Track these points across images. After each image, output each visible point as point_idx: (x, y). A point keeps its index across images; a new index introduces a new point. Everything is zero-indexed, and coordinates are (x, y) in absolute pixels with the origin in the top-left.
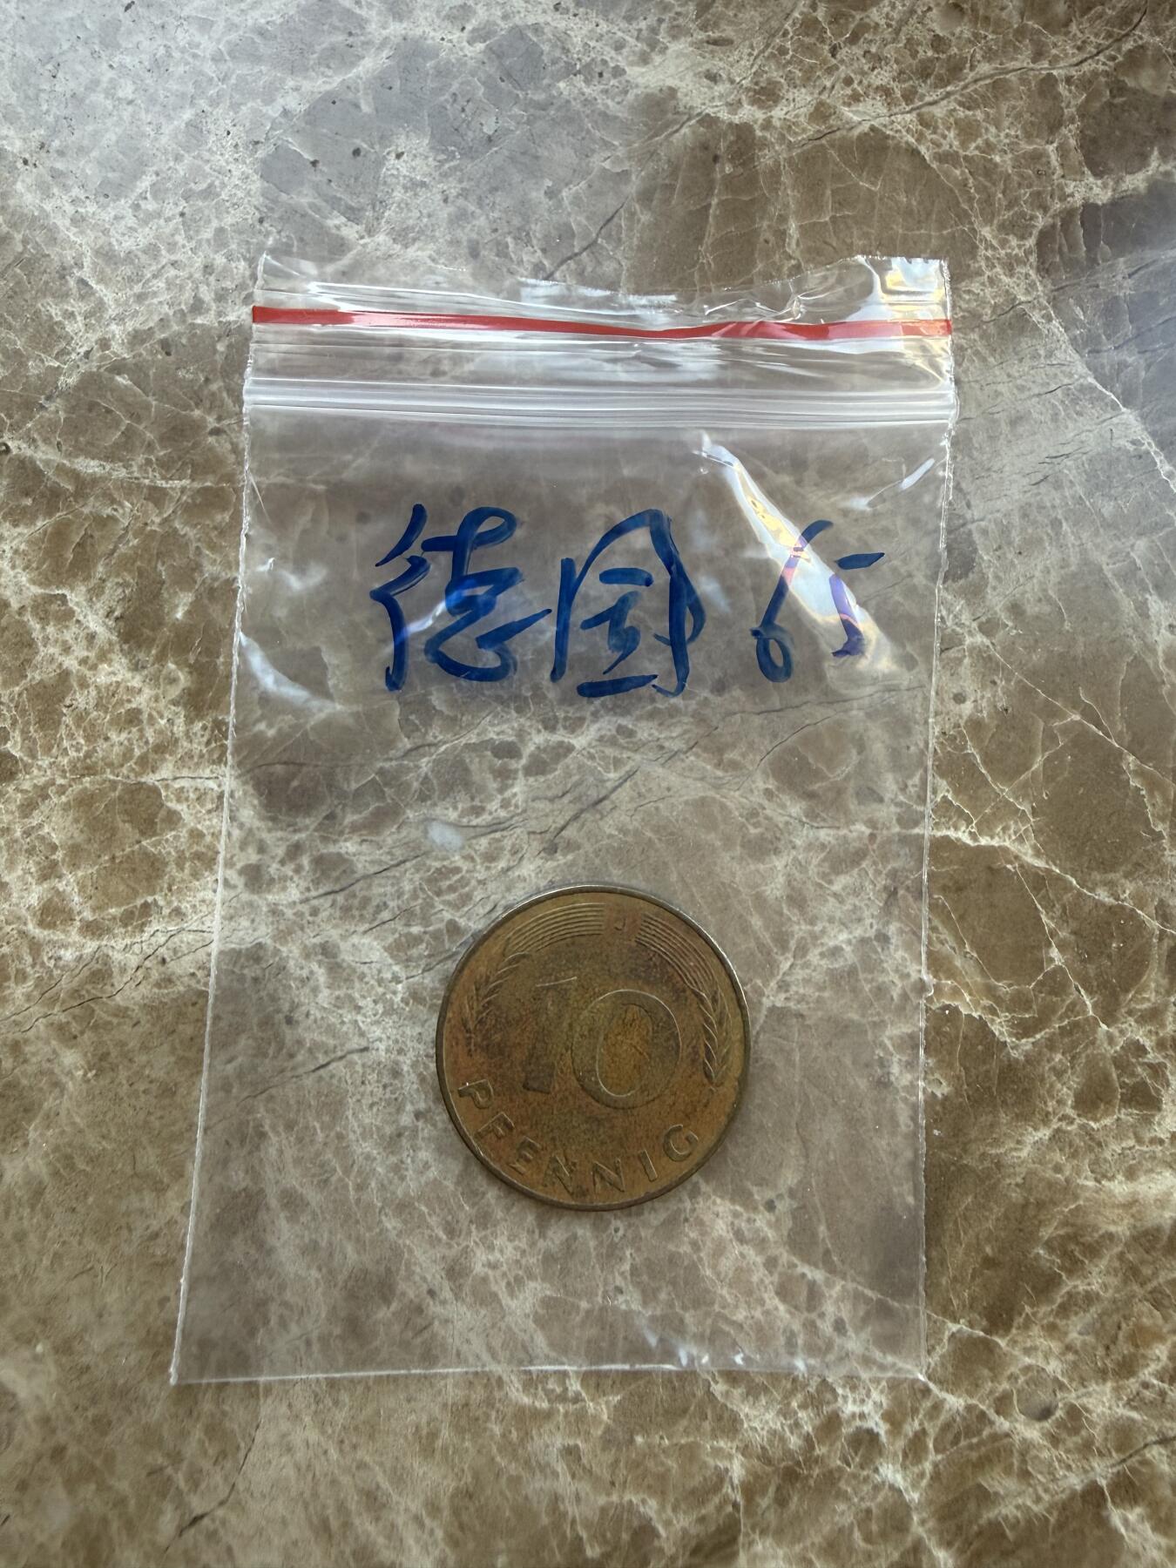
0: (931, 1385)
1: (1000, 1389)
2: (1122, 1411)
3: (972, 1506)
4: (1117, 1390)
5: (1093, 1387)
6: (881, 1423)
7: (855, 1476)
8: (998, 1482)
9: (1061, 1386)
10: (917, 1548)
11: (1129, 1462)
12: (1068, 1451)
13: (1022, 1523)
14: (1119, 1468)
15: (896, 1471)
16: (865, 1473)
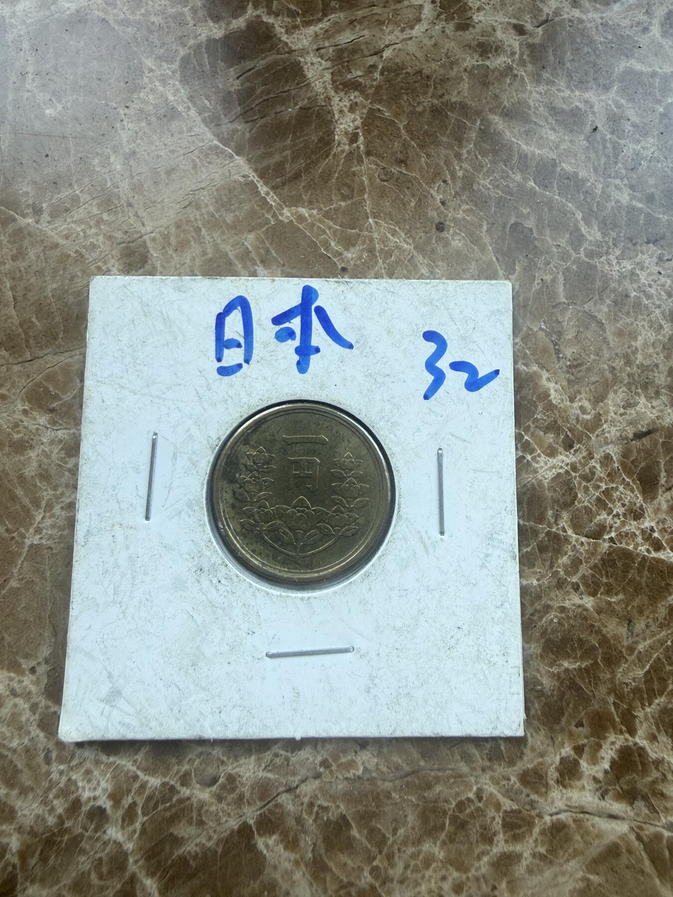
0: (139, 773)
1: (183, 769)
2: (261, 774)
3: (167, 848)
4: (259, 760)
5: (242, 761)
6: (107, 802)
7: (90, 838)
8: (183, 830)
9: (223, 762)
10: (133, 880)
11: (267, 807)
12: (229, 804)
13: (200, 856)
14: (262, 811)
15: (117, 832)
16: (97, 835)
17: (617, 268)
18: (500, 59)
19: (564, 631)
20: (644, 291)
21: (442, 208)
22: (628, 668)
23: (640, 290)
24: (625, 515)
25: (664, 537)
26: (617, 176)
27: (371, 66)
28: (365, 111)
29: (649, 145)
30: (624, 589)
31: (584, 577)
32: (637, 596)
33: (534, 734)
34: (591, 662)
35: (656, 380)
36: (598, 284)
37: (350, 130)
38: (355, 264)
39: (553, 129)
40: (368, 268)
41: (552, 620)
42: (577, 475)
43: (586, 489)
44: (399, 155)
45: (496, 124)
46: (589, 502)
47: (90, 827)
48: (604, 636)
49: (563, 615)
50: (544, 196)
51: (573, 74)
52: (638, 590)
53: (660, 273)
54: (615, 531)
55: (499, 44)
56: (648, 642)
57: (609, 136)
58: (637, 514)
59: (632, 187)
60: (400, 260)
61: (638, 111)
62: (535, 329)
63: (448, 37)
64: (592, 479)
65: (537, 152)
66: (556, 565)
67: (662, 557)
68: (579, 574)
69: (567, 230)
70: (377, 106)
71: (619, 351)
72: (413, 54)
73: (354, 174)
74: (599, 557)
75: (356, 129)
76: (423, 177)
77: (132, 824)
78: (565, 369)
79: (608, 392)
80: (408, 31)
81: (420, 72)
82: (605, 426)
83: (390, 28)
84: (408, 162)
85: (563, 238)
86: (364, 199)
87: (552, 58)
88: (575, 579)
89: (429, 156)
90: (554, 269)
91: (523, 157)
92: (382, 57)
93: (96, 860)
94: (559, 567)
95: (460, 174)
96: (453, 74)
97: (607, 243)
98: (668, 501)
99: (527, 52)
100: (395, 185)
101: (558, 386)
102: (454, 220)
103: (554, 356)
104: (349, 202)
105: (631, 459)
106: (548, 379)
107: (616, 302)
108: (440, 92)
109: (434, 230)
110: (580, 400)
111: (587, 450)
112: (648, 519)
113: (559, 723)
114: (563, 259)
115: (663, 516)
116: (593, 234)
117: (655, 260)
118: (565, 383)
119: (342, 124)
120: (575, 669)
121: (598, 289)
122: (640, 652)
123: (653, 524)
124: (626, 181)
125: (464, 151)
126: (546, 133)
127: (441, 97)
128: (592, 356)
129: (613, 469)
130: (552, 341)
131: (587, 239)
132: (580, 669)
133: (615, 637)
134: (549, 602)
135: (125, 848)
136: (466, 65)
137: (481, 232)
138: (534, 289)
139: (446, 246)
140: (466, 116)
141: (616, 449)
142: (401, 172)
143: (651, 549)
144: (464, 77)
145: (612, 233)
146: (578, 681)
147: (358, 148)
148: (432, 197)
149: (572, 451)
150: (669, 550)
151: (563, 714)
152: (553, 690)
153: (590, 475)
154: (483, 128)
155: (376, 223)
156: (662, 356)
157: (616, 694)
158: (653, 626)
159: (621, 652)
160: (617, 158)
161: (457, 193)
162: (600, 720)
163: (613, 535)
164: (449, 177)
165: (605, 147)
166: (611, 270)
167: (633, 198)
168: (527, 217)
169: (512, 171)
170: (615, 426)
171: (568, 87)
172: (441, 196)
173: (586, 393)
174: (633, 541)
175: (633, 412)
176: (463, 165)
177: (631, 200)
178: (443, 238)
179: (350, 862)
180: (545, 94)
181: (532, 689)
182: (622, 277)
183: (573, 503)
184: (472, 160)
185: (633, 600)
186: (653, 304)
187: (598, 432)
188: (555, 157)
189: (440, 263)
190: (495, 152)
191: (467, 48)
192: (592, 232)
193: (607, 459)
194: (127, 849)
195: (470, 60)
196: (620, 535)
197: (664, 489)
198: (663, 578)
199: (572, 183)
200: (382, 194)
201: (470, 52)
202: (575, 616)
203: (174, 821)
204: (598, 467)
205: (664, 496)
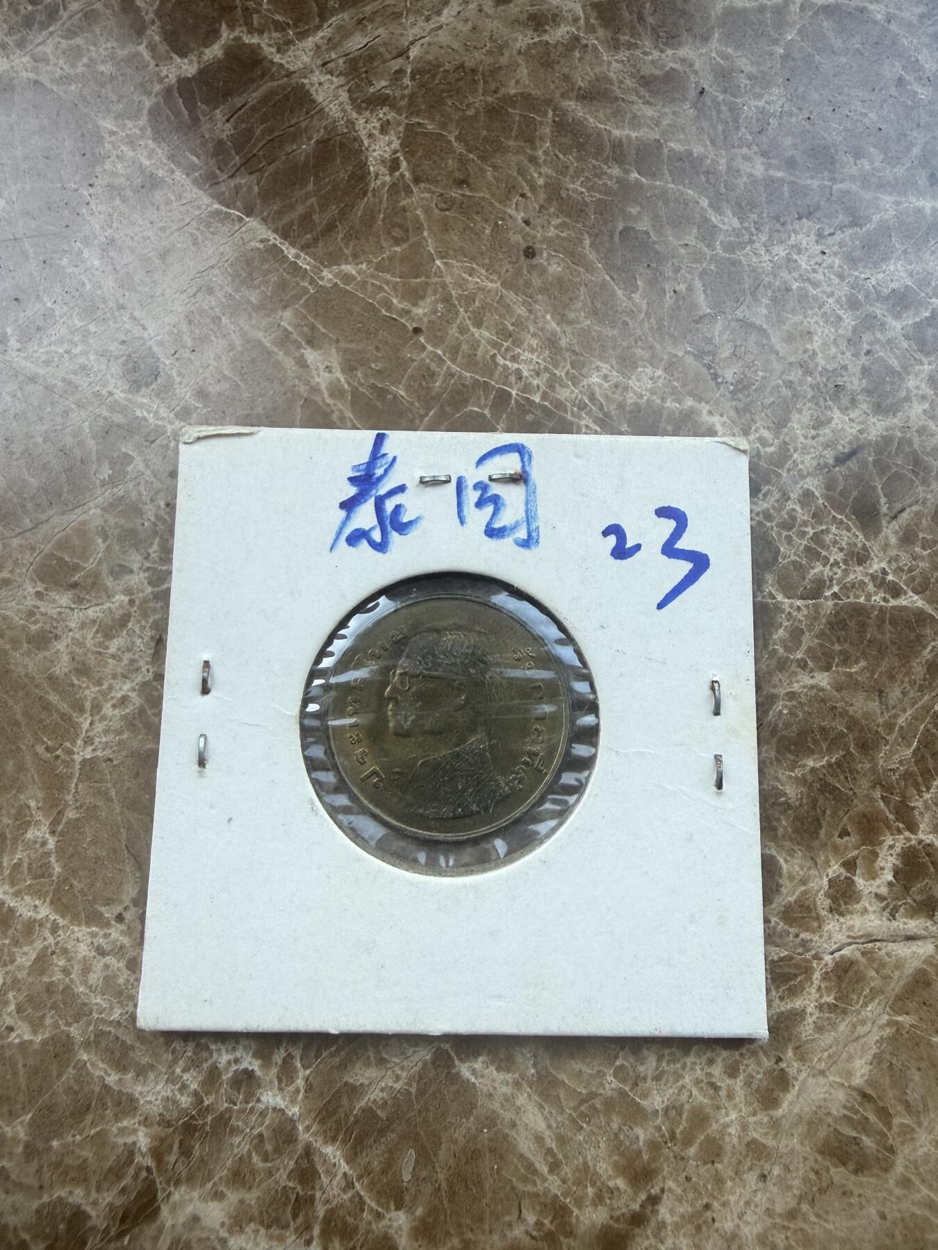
17: (767, 258)
18: (561, 30)
19: (800, 721)
20: (809, 280)
21: (528, 229)
22: (891, 751)
23: (802, 278)
24: (845, 562)
25: (900, 578)
26: (744, 143)
27: (397, 72)
28: (401, 129)
29: (775, 98)
30: (863, 653)
31: (809, 650)
32: (882, 659)
33: (788, 858)
34: (842, 753)
35: (848, 386)
36: (748, 283)
37: (387, 155)
38: (429, 321)
39: (648, 103)
40: (448, 322)
41: (781, 712)
42: (774, 524)
43: (789, 540)
44: (457, 174)
45: (573, 111)
46: (795, 554)
47: (238, 1098)
48: (851, 716)
49: (794, 703)
50: (655, 187)
51: (659, 30)
52: (882, 650)
53: (824, 253)
54: (838, 584)
55: (556, 10)
56: (909, 712)
57: (721, 97)
58: (862, 558)
59: (764, 154)
60: (487, 304)
61: (753, 58)
62: (680, 354)
63: (488, 16)
64: (794, 526)
65: (634, 134)
66: (771, 643)
67: (904, 603)
68: (804, 647)
69: (694, 224)
70: (417, 120)
71: (792, 359)
72: (448, 46)
73: (404, 210)
74: (824, 621)
75: (394, 153)
76: (493, 195)
77: (292, 1082)
78: (728, 395)
79: (790, 413)
80: (435, 19)
81: (461, 66)
82: (795, 456)
83: (411, 19)
84: (471, 181)
85: (690, 234)
86: (424, 238)
87: (626, 15)
88: (799, 655)
89: (495, 168)
90: (687, 275)
91: (618, 145)
92: (408, 58)
93: (255, 1138)
94: (775, 644)
95: (541, 182)
96: (504, 60)
97: (746, 228)
98: (896, 532)
99: (595, 14)
100: (460, 213)
101: (725, 418)
102: (544, 240)
103: (712, 384)
104: (405, 246)
105: (838, 490)
106: (710, 413)
107: (774, 300)
108: (493, 86)
109: (522, 258)
110: (756, 430)
111: (780, 491)
112: (876, 560)
113: (817, 837)
114: (696, 261)
115: (894, 553)
116: (727, 221)
117: (813, 237)
118: (732, 413)
119: (375, 150)
120: (823, 766)
121: (750, 289)
122: (901, 727)
123: (884, 565)
124: (755, 148)
125: (540, 153)
126: (640, 109)
127: (495, 92)
128: (760, 373)
129: (817, 508)
130: (705, 365)
131: (721, 230)
132: (830, 765)
133: (867, 715)
134: (772, 691)
135: (290, 1114)
136: (518, 45)
137: (584, 248)
138: (666, 306)
139: (542, 275)
140: (534, 109)
141: (816, 482)
142: (463, 195)
143: (888, 597)
144: (520, 62)
145: (752, 216)
146: (831, 780)
147: (402, 176)
148: (511, 217)
149: (760, 496)
150: (911, 594)
151: (820, 826)
152: (801, 799)
153: (790, 521)
154: (557, 119)
155: (445, 264)
156: (848, 354)
157: (882, 786)
158: (912, 692)
159: (877, 732)
160: (737, 122)
161: (542, 207)
162: (869, 821)
163: (836, 589)
164: (527, 188)
165: (719, 112)
166: (761, 262)
167: (768, 167)
168: (637, 218)
169: (607, 164)
170: (809, 453)
171: (655, 47)
172: (522, 215)
173: (762, 420)
174: (863, 591)
175: (827, 431)
176: (542, 170)
177: (766, 170)
178: (536, 266)
179: (584, 1068)
180: (629, 61)
181: (774, 803)
182: (777, 267)
183: (776, 559)
184: (551, 162)
185: (879, 665)
186: (823, 292)
187: (789, 464)
188: (657, 137)
189: (540, 297)
190: (580, 147)
191: (516, 24)
192: (726, 220)
193: (807, 496)
194: (293, 1115)
195: (523, 39)
196: (844, 588)
197: (887, 518)
198: (911, 629)
199: (686, 164)
200: (446, 227)
201: (521, 28)
202: (810, 701)
203: (345, 1068)
204: (798, 508)
205: (890, 527)
